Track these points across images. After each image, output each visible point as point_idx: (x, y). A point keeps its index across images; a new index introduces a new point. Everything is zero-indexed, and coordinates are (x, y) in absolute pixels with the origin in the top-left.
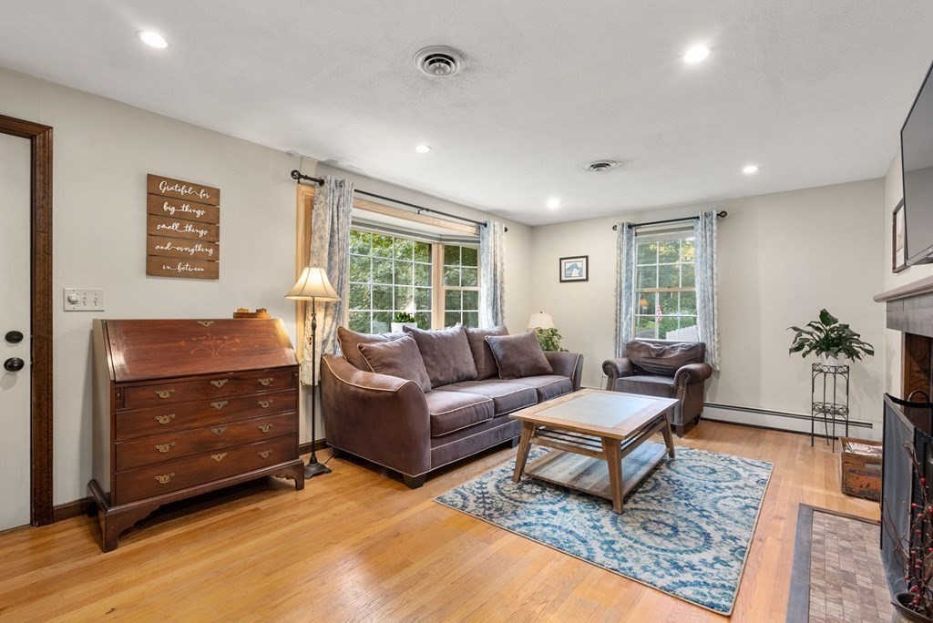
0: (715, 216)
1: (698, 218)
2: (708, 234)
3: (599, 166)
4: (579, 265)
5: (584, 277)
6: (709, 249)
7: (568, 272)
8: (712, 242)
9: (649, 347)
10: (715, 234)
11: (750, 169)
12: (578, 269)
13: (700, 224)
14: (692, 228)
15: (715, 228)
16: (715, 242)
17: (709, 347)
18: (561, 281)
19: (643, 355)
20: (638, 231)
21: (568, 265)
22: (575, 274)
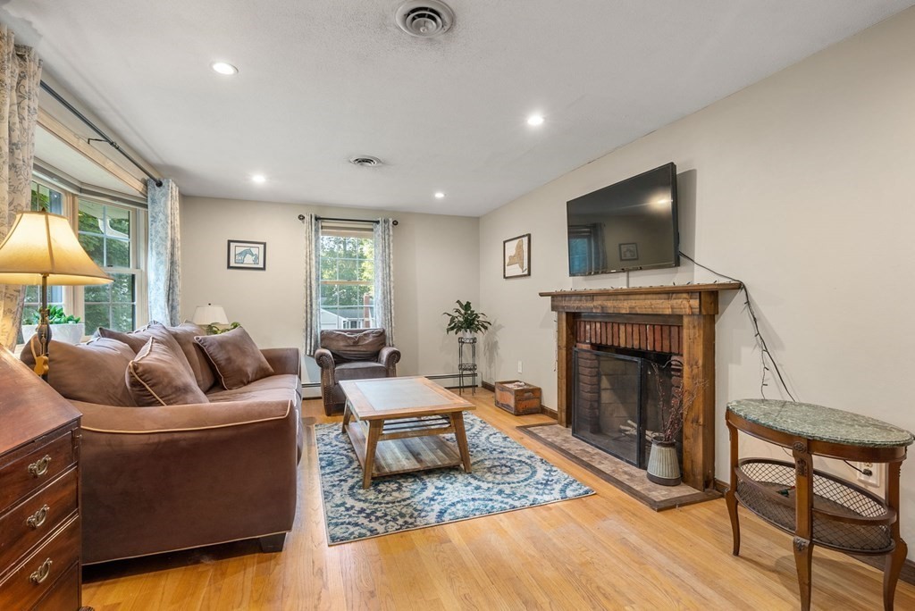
0: (391, 223)
1: (378, 222)
2: (387, 237)
3: (363, 161)
4: (255, 251)
5: (261, 266)
6: (387, 250)
7: (239, 258)
8: (389, 245)
9: (345, 336)
10: (391, 238)
11: (439, 195)
12: (253, 255)
13: (379, 228)
14: (372, 230)
15: (391, 233)
16: (391, 245)
17: (387, 333)
18: (229, 267)
19: (342, 344)
20: (324, 224)
21: (239, 250)
22: (249, 261)
